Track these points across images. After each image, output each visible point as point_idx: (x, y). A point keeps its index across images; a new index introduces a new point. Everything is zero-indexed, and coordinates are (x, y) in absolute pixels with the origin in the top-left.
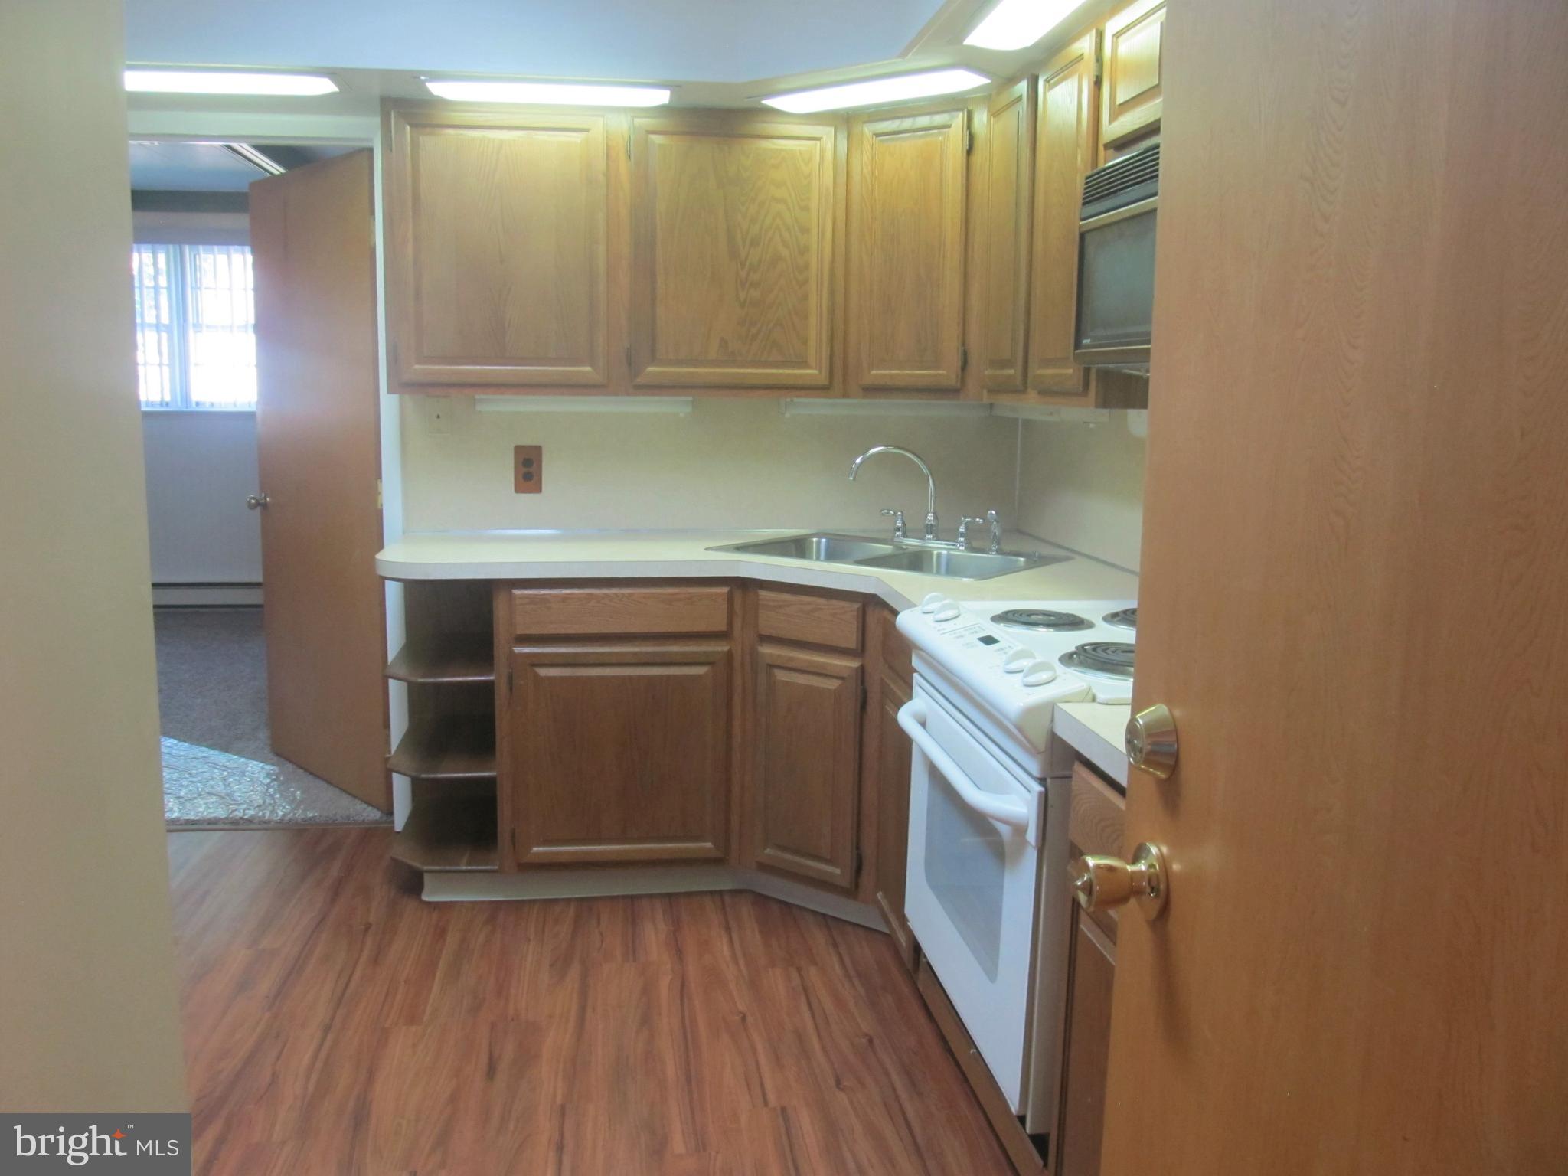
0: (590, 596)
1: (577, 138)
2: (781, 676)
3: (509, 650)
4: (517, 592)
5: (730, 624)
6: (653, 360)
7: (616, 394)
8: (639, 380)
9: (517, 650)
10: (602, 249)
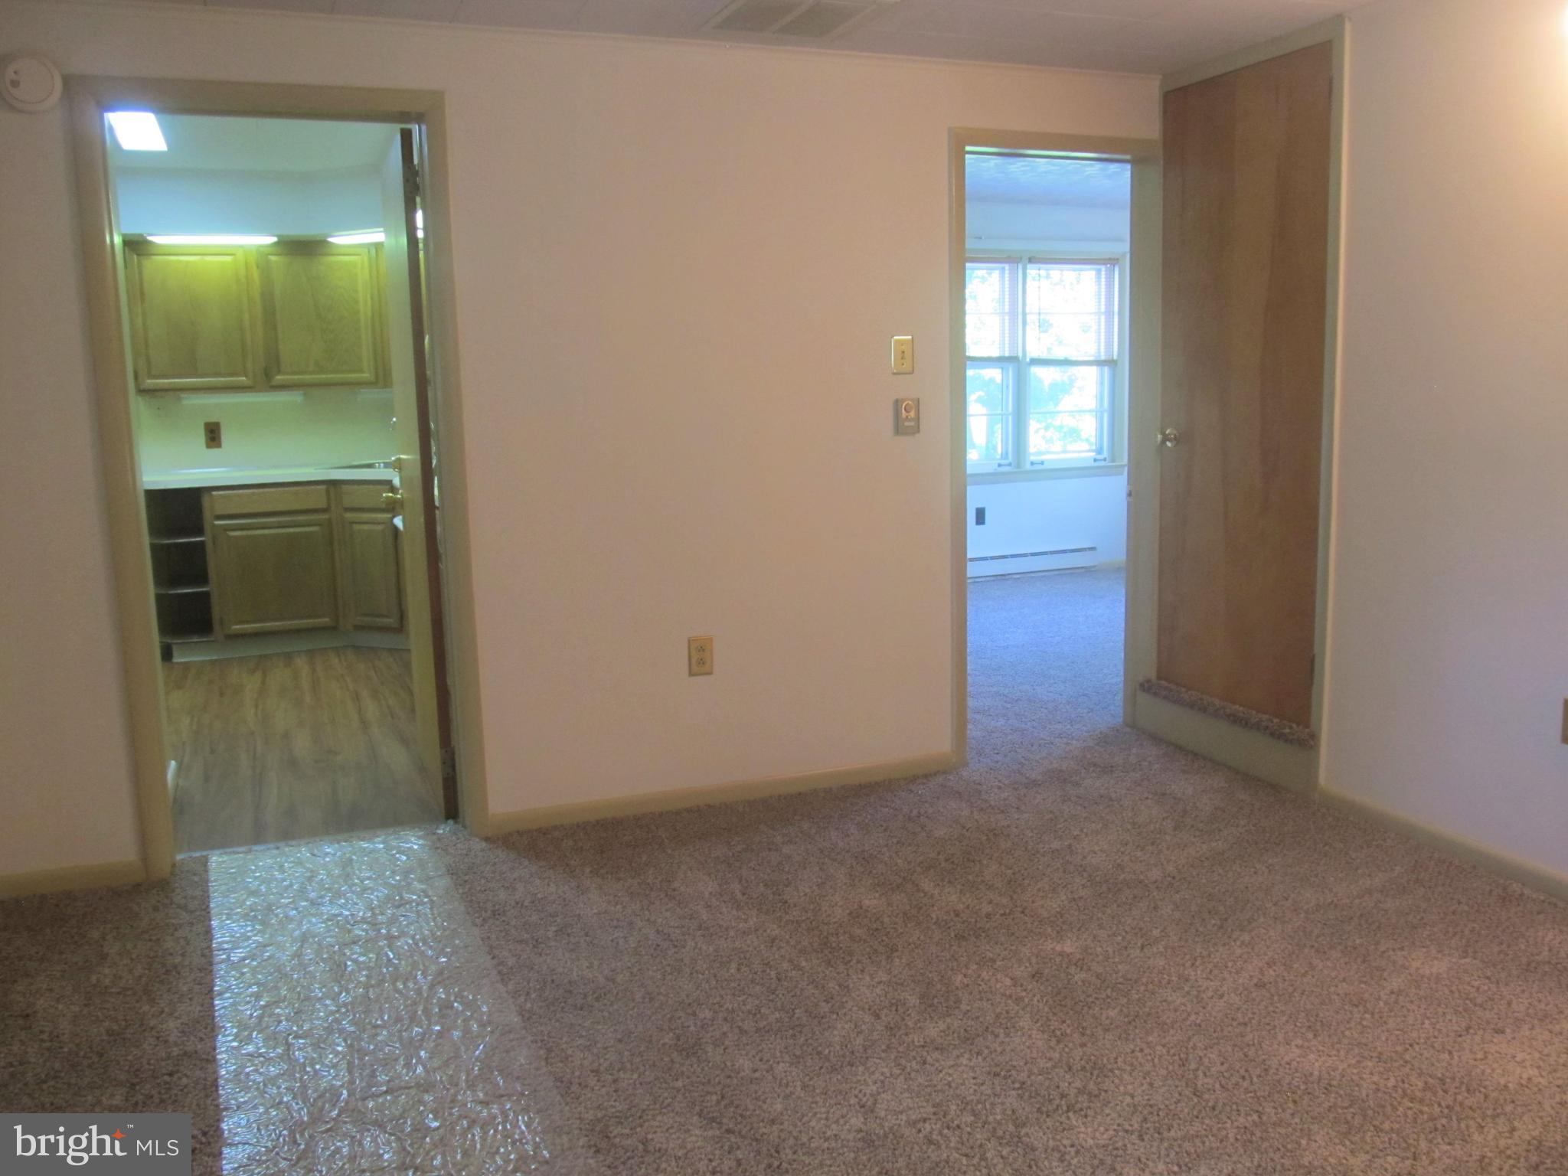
0: (253, 494)
1: (228, 259)
2: (357, 527)
3: (211, 522)
4: (214, 493)
5: (329, 504)
6: (279, 372)
7: (260, 391)
8: (273, 383)
9: (217, 523)
10: (246, 316)
